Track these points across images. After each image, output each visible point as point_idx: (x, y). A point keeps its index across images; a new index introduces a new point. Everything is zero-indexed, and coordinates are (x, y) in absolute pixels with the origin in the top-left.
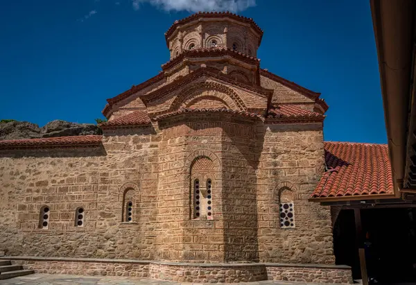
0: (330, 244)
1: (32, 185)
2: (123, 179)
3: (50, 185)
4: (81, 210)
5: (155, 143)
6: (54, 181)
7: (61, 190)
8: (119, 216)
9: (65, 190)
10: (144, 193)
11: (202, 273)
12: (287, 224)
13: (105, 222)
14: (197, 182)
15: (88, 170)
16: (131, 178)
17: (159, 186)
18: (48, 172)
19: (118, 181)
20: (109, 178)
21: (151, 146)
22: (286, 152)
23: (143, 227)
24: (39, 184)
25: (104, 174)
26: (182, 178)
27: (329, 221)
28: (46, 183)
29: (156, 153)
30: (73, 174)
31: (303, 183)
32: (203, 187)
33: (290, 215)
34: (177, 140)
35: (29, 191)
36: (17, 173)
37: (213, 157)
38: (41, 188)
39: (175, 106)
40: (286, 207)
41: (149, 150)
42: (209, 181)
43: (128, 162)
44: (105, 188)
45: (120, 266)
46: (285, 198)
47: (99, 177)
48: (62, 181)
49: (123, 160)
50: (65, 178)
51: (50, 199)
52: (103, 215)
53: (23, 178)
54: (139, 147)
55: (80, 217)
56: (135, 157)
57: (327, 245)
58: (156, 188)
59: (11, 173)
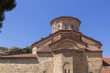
1: (16, 70)
2: (43, 68)
3: (21, 70)
5: (52, 58)
6: (22, 69)
7: (24, 71)
14: (65, 70)
16: (46, 68)
17: (54, 71)
18: (21, 66)
20: (39, 68)
21: (52, 59)
22: (91, 61)
24: (18, 69)
26: (61, 69)
28: (20, 69)
29: (53, 61)
31: (96, 71)
32: (67, 71)
34: (59, 57)
35: (15, 71)
37: (70, 63)
38: (19, 71)
41: (51, 60)
42: (69, 70)
43: (45, 63)
44: (38, 71)
47: (36, 68)
49: (43, 63)
50: (26, 68)
53: (13, 67)
54: (48, 59)
56: (47, 62)
58: (53, 71)
59: (10, 66)
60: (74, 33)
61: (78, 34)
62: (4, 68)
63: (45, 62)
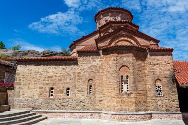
0: (178, 103)
1: (45, 78)
2: (88, 75)
3: (54, 78)
4: (68, 89)
6: (55, 76)
7: (59, 80)
8: (86, 92)
9: (61, 80)
10: (97, 81)
11: (127, 117)
12: (159, 94)
13: (80, 94)
14: (122, 77)
15: (71, 71)
16: (91, 74)
17: (104, 78)
18: (53, 72)
19: (85, 76)
21: (100, 61)
22: (158, 64)
23: (97, 96)
24: (49, 77)
25: (79, 73)
26: (116, 75)
27: (177, 93)
28: (52, 77)
29: (102, 64)
30: (64, 73)
31: (165, 77)
32: (124, 79)
33: (161, 91)
34: (112, 58)
35: (44, 80)
36: (38, 72)
37: (129, 66)
38: (50, 79)
39: (110, 44)
40: (159, 87)
41: (99, 62)
42: (127, 76)
43: (90, 68)
44: (79, 79)
45: (88, 114)
46: (158, 84)
47: (76, 74)
48: (60, 76)
49: (87, 67)
50: (61, 75)
51: (54, 84)
52: (79, 91)
53: (41, 74)
54: (94, 61)
55: (68, 92)
56: (92, 66)
57: (176, 104)
58: (102, 79)
59: (35, 72)
60: (130, 26)
61: (134, 28)
62: (25, 75)
63: (90, 65)
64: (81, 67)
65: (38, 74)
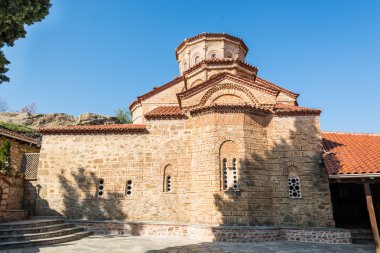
0: (330, 211)
1: (90, 162)
2: (163, 158)
3: (105, 162)
4: (130, 182)
5: (188, 130)
6: (108, 159)
7: (114, 166)
8: (160, 187)
9: (117, 166)
10: (181, 169)
12: (295, 194)
13: (150, 192)
14: (225, 160)
15: (135, 151)
16: (170, 157)
17: (192, 164)
18: (103, 152)
19: (159, 160)
20: (153, 157)
21: (186, 133)
22: (292, 138)
23: (180, 195)
24: (96, 161)
25: (148, 154)
26: (213, 157)
27: (329, 192)
28: (101, 161)
29: (189, 138)
30: (123, 153)
31: (306, 162)
32: (229, 164)
33: (297, 188)
35: (87, 167)
36: (78, 153)
37: (237, 141)
38: (97, 165)
39: (204, 100)
40: (294, 181)
41: (183, 135)
42: (234, 160)
43: (167, 145)
44: (149, 165)
45: (164, 227)
46: (293, 175)
47: (144, 156)
48: (115, 160)
49: (163, 143)
50: (117, 157)
51: (105, 173)
52: (148, 186)
53: (83, 156)
54: (176, 133)
55: (130, 188)
56: (172, 141)
57: (328, 212)
58: (190, 165)
59: (73, 152)
60: (241, 68)
61: (248, 71)
62: (56, 157)
63: (167, 140)
64: (153, 144)
65: (78, 156)
